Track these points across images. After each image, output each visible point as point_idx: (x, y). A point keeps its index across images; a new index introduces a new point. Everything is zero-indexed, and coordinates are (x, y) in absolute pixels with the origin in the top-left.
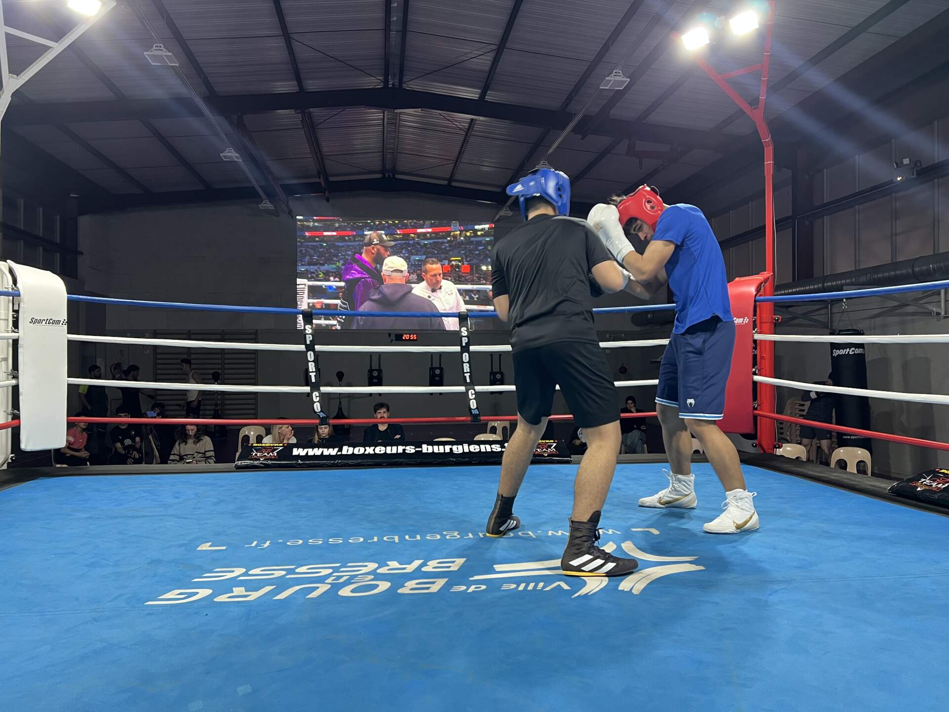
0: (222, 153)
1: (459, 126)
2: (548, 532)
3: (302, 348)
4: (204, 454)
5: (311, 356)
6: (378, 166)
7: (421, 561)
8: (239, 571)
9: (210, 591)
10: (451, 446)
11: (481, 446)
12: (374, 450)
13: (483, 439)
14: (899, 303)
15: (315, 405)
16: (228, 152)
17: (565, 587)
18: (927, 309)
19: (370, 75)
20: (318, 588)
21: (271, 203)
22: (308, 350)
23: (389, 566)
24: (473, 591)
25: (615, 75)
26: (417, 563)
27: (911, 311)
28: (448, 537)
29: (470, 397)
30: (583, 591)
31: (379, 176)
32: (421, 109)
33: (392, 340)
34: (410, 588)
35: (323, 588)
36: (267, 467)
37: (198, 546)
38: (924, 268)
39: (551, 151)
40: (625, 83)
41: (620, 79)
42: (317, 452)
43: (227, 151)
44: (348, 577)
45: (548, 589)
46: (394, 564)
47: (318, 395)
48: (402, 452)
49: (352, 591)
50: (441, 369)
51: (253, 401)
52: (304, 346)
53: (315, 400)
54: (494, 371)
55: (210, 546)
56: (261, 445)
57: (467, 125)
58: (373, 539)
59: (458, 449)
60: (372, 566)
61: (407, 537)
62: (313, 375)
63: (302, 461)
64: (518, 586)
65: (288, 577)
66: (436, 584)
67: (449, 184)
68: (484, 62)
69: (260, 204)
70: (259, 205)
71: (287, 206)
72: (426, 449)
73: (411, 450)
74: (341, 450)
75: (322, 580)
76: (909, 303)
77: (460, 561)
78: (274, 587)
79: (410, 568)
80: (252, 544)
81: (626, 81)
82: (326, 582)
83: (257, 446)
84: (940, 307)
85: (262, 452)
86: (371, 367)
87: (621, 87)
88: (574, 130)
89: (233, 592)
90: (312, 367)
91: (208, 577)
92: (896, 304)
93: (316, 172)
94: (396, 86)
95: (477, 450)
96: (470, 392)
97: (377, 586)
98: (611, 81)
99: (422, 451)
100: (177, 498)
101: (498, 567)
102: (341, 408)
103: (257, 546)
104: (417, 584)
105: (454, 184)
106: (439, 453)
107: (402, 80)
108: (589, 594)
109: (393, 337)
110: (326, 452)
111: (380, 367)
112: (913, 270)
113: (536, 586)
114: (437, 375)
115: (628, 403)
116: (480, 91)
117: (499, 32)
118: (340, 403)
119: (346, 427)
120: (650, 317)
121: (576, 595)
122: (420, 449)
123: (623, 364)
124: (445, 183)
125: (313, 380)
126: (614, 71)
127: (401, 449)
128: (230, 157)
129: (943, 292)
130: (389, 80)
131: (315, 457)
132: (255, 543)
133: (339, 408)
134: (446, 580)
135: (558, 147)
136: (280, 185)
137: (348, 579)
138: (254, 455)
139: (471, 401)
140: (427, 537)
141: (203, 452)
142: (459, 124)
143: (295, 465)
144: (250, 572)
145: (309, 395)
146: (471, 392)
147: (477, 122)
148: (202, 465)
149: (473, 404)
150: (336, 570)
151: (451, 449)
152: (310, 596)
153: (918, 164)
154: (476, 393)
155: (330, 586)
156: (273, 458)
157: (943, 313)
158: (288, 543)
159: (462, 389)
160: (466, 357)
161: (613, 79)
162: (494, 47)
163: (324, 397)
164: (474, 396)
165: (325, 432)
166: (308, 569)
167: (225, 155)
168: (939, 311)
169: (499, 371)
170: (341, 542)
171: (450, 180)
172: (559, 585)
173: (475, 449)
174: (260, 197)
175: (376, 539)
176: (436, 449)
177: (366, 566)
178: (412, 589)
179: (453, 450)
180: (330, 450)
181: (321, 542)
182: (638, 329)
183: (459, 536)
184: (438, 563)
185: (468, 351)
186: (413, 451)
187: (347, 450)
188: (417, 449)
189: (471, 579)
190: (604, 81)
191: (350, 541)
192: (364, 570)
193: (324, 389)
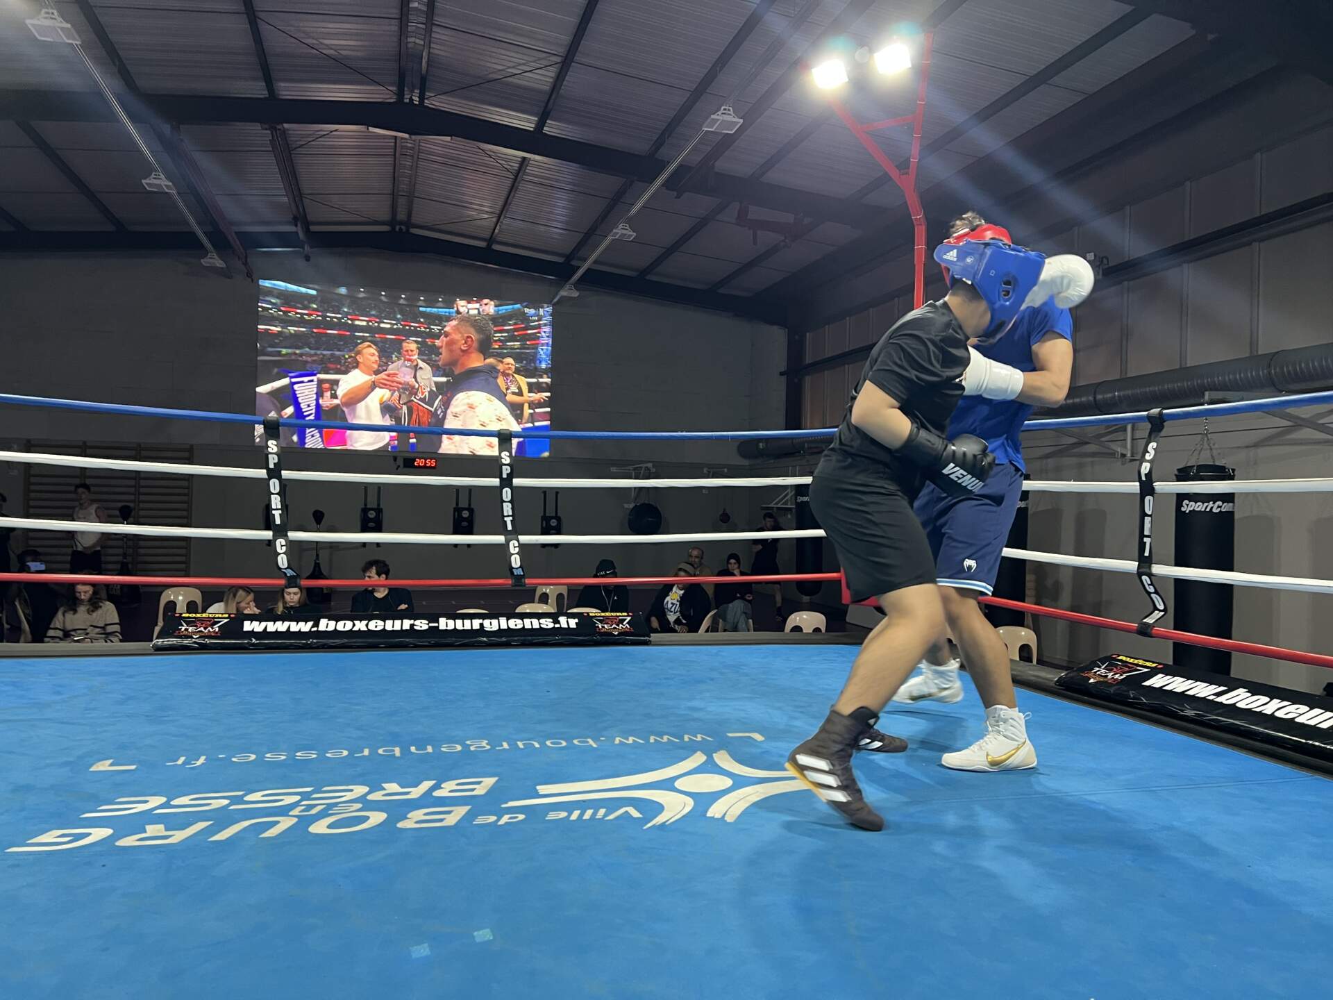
0: (145, 178)
1: (506, 166)
2: (615, 739)
3: (262, 473)
4: (103, 628)
5: (275, 486)
6: (384, 215)
7: (432, 783)
8: (155, 801)
9: (109, 832)
10: (481, 621)
11: (525, 620)
12: (367, 625)
13: (528, 611)
14: (1077, 440)
15: (279, 558)
16: (154, 178)
17: (635, 814)
18: (1109, 448)
19: (375, 82)
20: (278, 822)
21: (221, 258)
22: (270, 477)
23: (384, 789)
24: (506, 823)
25: (724, 114)
26: (426, 785)
27: (1091, 451)
28: (472, 748)
29: (512, 551)
30: (659, 820)
31: (385, 228)
32: (449, 138)
33: (399, 466)
34: (415, 820)
35: (285, 823)
36: (203, 648)
37: (92, 765)
38: (1109, 395)
39: (634, 211)
40: (736, 125)
41: (729, 119)
42: (281, 626)
43: (153, 176)
44: (324, 806)
45: (611, 817)
46: (393, 787)
47: (284, 543)
48: (408, 628)
49: (329, 827)
50: (471, 511)
51: (183, 551)
52: (265, 471)
53: (279, 550)
54: (547, 515)
55: (111, 765)
56: (194, 615)
57: (517, 165)
58: (363, 752)
59: (491, 625)
60: (360, 790)
61: (413, 749)
62: (277, 514)
63: (257, 640)
64: (570, 814)
65: (231, 808)
66: (453, 814)
67: (489, 246)
68: (542, 78)
69: (203, 258)
70: (202, 260)
71: (246, 264)
72: (444, 624)
73: (422, 625)
74: (316, 624)
75: (284, 811)
76: (1087, 440)
77: (489, 782)
78: (211, 822)
79: (416, 793)
80: (177, 760)
81: (738, 123)
82: (291, 813)
83: (189, 618)
84: (1125, 447)
85: (196, 626)
86: (366, 505)
87: (731, 130)
88: (667, 184)
89: (145, 832)
90: (276, 502)
91: (106, 811)
92: (1073, 440)
93: (292, 216)
94: (415, 102)
95: (520, 626)
96: (511, 544)
97: (368, 818)
98: (718, 120)
99: (438, 627)
100: (59, 693)
101: (542, 789)
102: (319, 564)
103: (184, 763)
104: (425, 814)
105: (496, 247)
106: (464, 630)
107: (424, 94)
108: (667, 823)
109: (400, 462)
110: (295, 627)
111: (379, 505)
112: (1095, 398)
113: (595, 814)
114: (465, 520)
115: (731, 564)
116: (536, 119)
117: (566, 39)
118: (317, 555)
119: (325, 591)
120: (761, 447)
121: (649, 825)
122: (436, 625)
123: (724, 510)
124: (483, 244)
125: (278, 521)
126: (723, 108)
127: (407, 624)
128: (159, 186)
129: (1129, 427)
130: (405, 93)
131: (277, 634)
132: (182, 759)
133: (316, 563)
134: (469, 807)
135: (644, 207)
136: (236, 233)
137: (324, 808)
138: (183, 630)
139: (513, 558)
140: (442, 749)
141: (102, 625)
142: (504, 162)
143: (247, 646)
144: (173, 803)
145: (270, 543)
146: (513, 543)
147: (530, 162)
148: (101, 645)
149: (516, 561)
150: (305, 796)
151: (481, 625)
152: (266, 834)
153: (1105, 261)
154: (521, 546)
155: (295, 820)
156: (213, 634)
157: (1129, 455)
158: (234, 759)
159: (500, 539)
160: (507, 493)
161: (721, 118)
162: (558, 59)
163: (293, 546)
164: (517, 550)
165: (294, 600)
166: (263, 796)
167: (151, 182)
168: (1124, 453)
169: (554, 515)
170: (314, 756)
171: (491, 240)
172: (627, 812)
173: (516, 625)
174: (202, 246)
175: (366, 752)
176: (459, 624)
177: (352, 790)
178: (417, 822)
179: (485, 625)
180: (301, 624)
181: (283, 757)
182: (746, 462)
183: (488, 747)
184: (458, 785)
185: (510, 485)
186: (425, 627)
187: (326, 625)
188: (431, 625)
189: (503, 806)
190: (709, 120)
191: (328, 755)
192: (349, 796)
193: (294, 535)
